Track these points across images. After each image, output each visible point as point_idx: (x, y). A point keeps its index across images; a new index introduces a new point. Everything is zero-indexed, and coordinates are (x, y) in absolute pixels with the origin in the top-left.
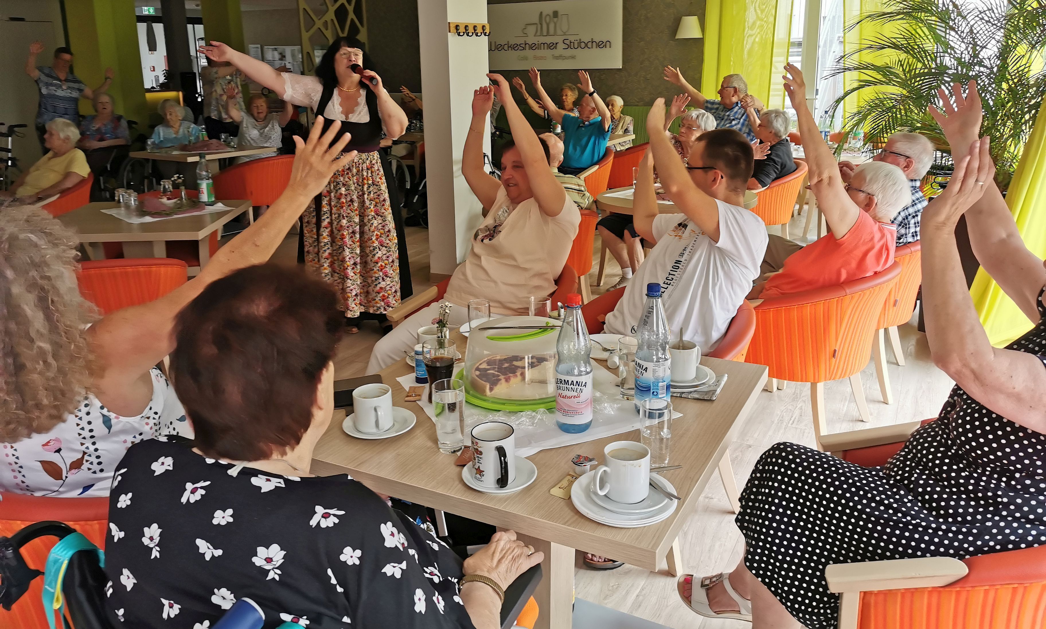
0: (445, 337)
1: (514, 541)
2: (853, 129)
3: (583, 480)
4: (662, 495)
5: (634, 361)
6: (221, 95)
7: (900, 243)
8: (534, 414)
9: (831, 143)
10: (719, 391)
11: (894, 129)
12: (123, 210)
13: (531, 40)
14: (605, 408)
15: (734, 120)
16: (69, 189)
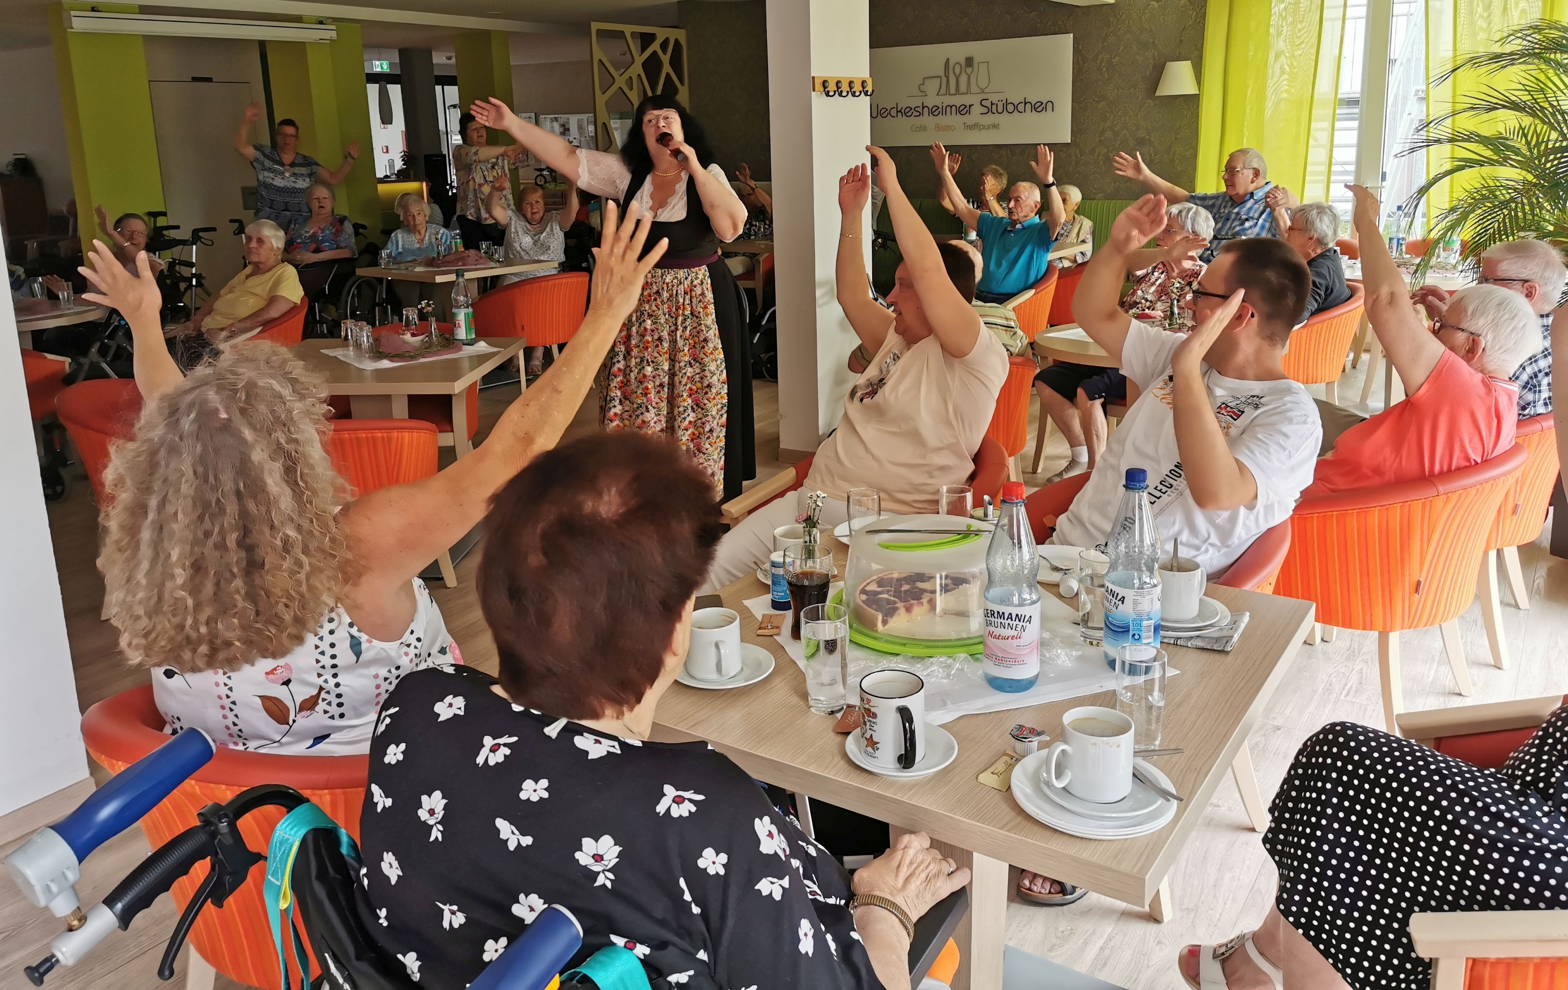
0: (815, 541)
1: (927, 849)
2: (1445, 234)
3: (1029, 763)
4: (1153, 792)
5: (1103, 586)
6: (480, 185)
7: (1524, 415)
8: (950, 661)
9: (1409, 256)
10: (1236, 637)
11: (1513, 234)
12: (351, 351)
13: (932, 101)
14: (1058, 656)
15: (1247, 220)
16: (274, 320)
